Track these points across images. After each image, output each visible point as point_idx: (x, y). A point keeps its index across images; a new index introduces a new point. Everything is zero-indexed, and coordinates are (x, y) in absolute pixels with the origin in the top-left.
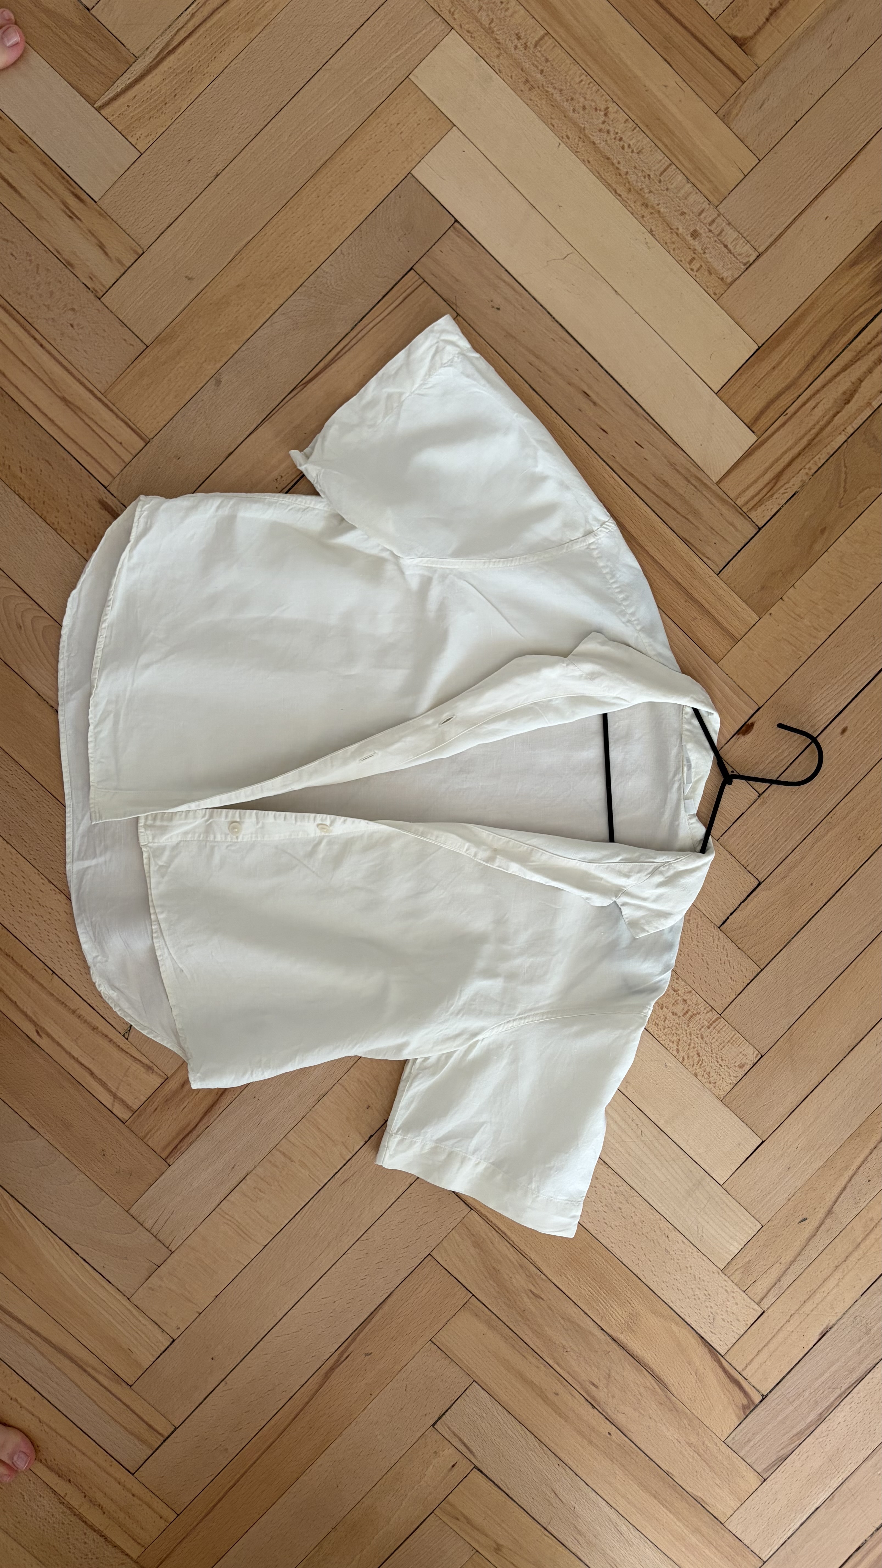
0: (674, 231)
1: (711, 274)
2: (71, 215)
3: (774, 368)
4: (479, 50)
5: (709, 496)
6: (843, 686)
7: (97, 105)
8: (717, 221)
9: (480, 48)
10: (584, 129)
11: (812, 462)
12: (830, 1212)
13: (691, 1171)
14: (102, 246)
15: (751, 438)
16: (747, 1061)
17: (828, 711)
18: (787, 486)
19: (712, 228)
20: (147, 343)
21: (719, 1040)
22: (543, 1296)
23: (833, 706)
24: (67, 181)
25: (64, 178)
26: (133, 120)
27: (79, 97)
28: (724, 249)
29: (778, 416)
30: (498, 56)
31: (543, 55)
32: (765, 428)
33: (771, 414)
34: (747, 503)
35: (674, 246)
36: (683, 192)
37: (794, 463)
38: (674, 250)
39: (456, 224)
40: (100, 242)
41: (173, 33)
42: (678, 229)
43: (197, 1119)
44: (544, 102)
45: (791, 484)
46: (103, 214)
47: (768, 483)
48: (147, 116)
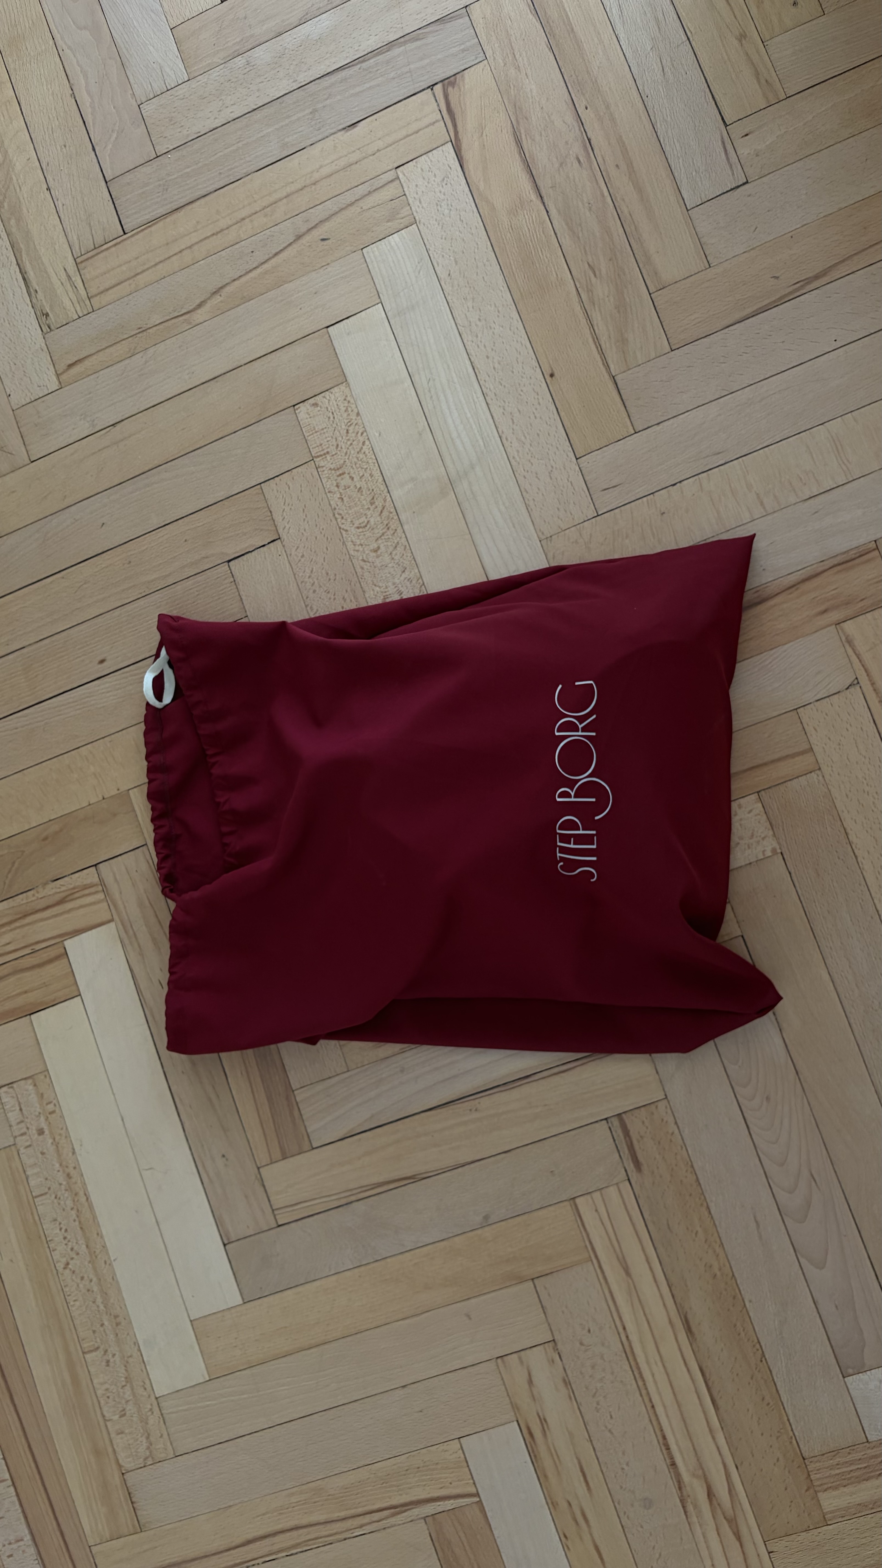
0: (56, 1144)
1: (42, 1094)
2: (544, 1422)
3: (26, 992)
4: (144, 1370)
5: (124, 913)
6: (87, 699)
7: (477, 1499)
8: (19, 1133)
9: (142, 1371)
10: (90, 1262)
11: (30, 900)
12: (299, 237)
13: (402, 327)
14: (530, 1382)
15: (68, 944)
16: (309, 407)
17: (107, 685)
18: (58, 890)
19: (25, 1130)
20: (531, 1283)
21: (324, 436)
22: (587, 266)
23: (102, 687)
24: (533, 1451)
25: (535, 1456)
26: (452, 1470)
27: (489, 1514)
28: (24, 1109)
29: (40, 952)
30: (131, 1356)
31: (96, 1339)
32: (55, 947)
33: (44, 956)
34: (96, 892)
35: (62, 1132)
36: (36, 1170)
37: (44, 906)
38: (62, 1129)
39: (226, 1242)
40: (530, 1387)
41: (384, 1522)
42: (52, 1143)
43: (826, 574)
44: (112, 1301)
45: (54, 891)
46: (515, 1407)
47: (72, 900)
48: (439, 1466)
